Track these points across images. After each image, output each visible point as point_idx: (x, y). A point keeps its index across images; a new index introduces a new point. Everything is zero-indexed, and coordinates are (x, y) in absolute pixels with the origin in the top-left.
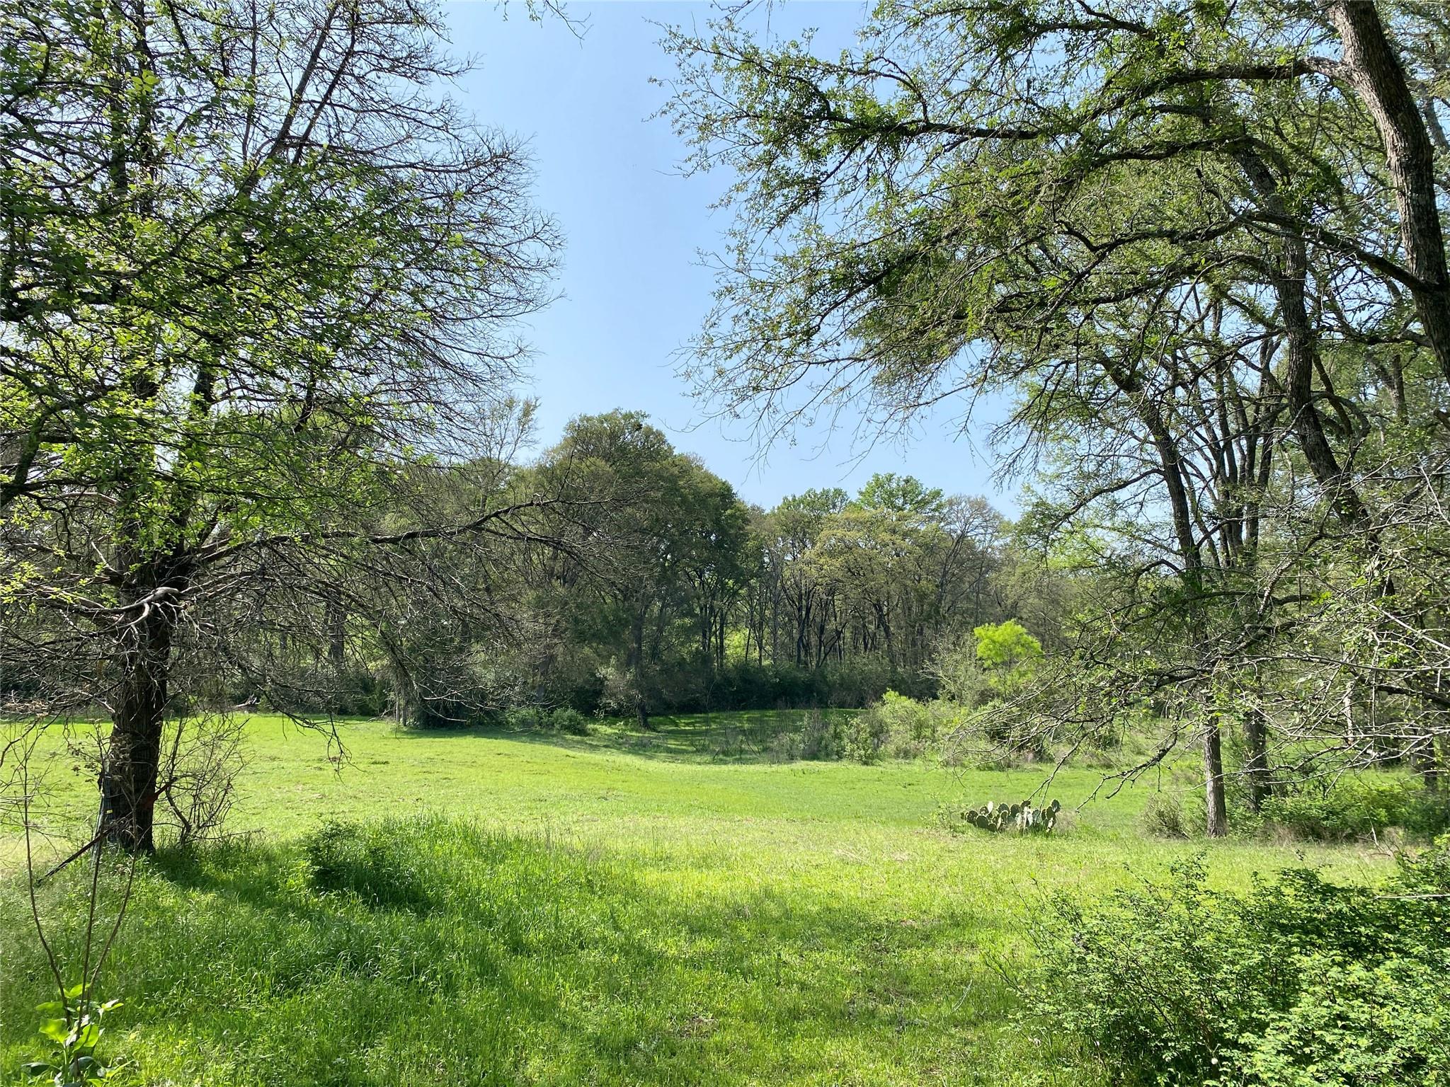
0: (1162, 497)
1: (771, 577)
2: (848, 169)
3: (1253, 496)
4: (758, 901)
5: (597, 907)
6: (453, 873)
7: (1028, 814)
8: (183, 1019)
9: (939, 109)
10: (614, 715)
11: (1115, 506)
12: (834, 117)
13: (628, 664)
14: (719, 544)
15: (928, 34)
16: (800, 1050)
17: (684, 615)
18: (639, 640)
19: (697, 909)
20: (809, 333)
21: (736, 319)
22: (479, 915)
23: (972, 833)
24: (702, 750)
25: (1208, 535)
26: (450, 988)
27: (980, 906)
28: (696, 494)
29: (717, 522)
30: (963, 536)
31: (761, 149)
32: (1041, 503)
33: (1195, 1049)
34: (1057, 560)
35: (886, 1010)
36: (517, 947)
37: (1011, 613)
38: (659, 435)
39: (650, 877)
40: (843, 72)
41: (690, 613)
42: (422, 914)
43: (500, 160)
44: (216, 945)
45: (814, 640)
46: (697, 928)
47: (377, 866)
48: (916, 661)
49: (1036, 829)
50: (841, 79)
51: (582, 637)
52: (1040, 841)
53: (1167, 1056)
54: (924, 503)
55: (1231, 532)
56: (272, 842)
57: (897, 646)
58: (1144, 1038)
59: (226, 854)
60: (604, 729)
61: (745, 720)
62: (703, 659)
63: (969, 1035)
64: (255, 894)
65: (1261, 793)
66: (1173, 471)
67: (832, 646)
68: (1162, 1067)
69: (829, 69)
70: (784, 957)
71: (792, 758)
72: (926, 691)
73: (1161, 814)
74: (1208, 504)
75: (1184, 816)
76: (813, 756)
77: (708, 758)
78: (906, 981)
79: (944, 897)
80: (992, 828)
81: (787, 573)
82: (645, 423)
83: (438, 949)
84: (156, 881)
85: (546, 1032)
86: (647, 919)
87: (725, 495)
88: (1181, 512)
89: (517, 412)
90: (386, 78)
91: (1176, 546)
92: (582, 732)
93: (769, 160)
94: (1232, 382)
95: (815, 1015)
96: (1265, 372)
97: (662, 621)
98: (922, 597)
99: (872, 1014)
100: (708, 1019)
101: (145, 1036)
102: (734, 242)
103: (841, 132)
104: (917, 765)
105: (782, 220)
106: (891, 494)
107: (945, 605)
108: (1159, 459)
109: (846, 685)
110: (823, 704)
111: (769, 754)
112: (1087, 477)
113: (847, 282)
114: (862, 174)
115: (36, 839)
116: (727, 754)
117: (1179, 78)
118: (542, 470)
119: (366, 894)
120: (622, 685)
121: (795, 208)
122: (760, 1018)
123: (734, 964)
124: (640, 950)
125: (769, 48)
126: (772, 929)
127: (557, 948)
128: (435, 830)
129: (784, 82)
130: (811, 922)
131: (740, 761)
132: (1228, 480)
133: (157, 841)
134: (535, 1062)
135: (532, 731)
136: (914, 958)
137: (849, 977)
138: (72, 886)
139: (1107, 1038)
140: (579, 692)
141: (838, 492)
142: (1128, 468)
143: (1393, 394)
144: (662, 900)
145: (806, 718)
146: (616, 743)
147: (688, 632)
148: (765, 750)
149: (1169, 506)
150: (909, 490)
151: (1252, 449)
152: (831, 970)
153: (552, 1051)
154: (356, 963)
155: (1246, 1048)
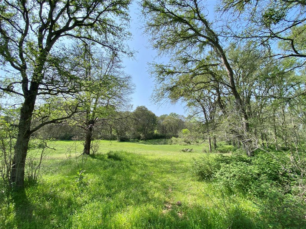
0: (203, 114)
1: (159, 124)
2: (167, 77)
3: (214, 114)
4: (158, 159)
5: (140, 160)
6: (124, 156)
7: (189, 150)
8: (93, 173)
9: (177, 70)
10: (142, 140)
11: (198, 115)
12: (166, 71)
13: (143, 134)
14: (154, 120)
15: (176, 62)
16: (164, 176)
17: (149, 128)
18: (145, 131)
19: (151, 160)
20: (163, 95)
21: (155, 93)
22: (127, 161)
23: (183, 152)
24: (152, 143)
25: (208, 118)
26: (123, 169)
27: (184, 160)
28: (151, 115)
29: (153, 118)
30: (181, 119)
31: (158, 75)
32: (189, 115)
33: (209, 175)
34: (191, 121)
35: (173, 171)
36: (131, 165)
37: (187, 128)
38: (147, 108)
39: (146, 157)
40: (166, 66)
41: (150, 128)
42: (120, 161)
43: (129, 77)
44: (97, 164)
45: (164, 131)
46: (151, 162)
47: (115, 156)
48: (176, 133)
49: (190, 152)
50: (167, 67)
51: (138, 131)
52: (190, 153)
53: (206, 176)
54: (176, 116)
55: (211, 118)
56: (103, 154)
57: (174, 132)
58: (203, 174)
59: (98, 155)
60: (141, 141)
61: (157, 140)
62: (152, 133)
63: (183, 174)
64: (101, 159)
65: (216, 148)
66: (204, 111)
67: (166, 132)
68: (205, 177)
69: (165, 66)
70: (162, 165)
71: (162, 144)
72: (177, 137)
73: (204, 150)
74: (208, 115)
75: (207, 150)
76: (164, 144)
77: (152, 144)
78: (176, 168)
79: (180, 159)
80: (185, 152)
81: (161, 124)
82: (145, 107)
83: (122, 165)
84: (90, 158)
85: (134, 174)
86: (146, 161)
87: (154, 115)
88: (205, 116)
89: (131, 106)
90: (116, 68)
91: (205, 120)
92: (138, 142)
93: (159, 76)
94: (211, 101)
95: (165, 172)
96: (215, 100)
97: (147, 129)
98: (176, 126)
99: (172, 172)
100: (153, 172)
101: (88, 174)
102: (155, 85)
103: (166, 73)
104: (176, 145)
105: (160, 83)
106: (173, 115)
107: (179, 127)
108: (203, 110)
109: (168, 136)
110: (165, 138)
111: (159, 144)
112: (195, 112)
113: (168, 89)
114: (169, 78)
115: (77, 153)
116: (154, 144)
117: (204, 66)
118: (134, 112)
119: (114, 159)
120: (143, 136)
121: (162, 82)
122: (159, 172)
123: (156, 166)
124: (145, 165)
125: (159, 64)
126: (160, 162)
127: (135, 165)
128: (122, 152)
129: (160, 68)
130: (164, 162)
131: (156, 145)
132: (211, 112)
133: (90, 153)
134: (133, 177)
135: (133, 142)
136: (176, 165)
137: (169, 168)
138: (81, 158)
139: (199, 174)
140: (138, 137)
141: (167, 115)
142: (199, 111)
143: (229, 102)
144: (148, 159)
145: (163, 140)
146: (142, 143)
147: (150, 130)
148: (159, 143)
149: (204, 115)
150: (175, 114)
151: (213, 109)
152: (167, 167)
153: (135, 176)
154: (113, 166)
155: (215, 174)
